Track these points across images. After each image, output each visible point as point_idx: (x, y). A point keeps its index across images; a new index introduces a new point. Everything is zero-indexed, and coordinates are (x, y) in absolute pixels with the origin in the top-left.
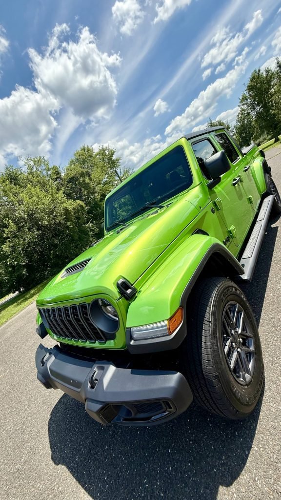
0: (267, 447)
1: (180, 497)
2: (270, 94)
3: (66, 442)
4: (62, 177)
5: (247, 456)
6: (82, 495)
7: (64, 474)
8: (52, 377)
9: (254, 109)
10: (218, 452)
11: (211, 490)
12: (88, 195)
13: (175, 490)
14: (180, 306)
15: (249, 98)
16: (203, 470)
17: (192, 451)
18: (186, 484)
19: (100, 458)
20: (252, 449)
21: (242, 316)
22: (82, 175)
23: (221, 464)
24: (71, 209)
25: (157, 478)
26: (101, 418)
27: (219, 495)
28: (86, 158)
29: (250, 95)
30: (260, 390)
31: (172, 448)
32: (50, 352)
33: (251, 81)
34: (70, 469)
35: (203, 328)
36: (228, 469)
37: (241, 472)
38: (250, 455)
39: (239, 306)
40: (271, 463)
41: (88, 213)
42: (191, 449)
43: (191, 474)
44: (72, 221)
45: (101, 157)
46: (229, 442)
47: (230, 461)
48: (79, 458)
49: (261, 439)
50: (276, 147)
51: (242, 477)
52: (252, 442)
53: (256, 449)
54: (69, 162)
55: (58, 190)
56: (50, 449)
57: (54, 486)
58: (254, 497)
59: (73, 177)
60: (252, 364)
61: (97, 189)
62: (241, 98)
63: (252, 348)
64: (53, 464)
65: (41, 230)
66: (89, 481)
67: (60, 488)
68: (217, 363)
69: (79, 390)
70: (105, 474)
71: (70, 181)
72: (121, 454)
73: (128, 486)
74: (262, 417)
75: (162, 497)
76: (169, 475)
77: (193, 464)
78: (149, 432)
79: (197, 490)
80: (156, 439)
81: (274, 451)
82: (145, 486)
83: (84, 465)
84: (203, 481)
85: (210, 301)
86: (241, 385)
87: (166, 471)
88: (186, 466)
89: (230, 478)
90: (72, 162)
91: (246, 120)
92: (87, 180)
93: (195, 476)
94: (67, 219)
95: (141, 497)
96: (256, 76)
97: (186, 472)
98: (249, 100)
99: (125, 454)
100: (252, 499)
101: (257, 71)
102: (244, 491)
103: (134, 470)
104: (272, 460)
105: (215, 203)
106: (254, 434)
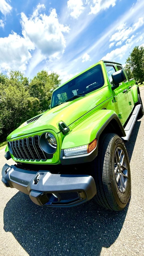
0: (131, 228)
1: (79, 252)
2: (142, 60)
3: (14, 220)
4: (29, 84)
5: (119, 232)
6: (19, 249)
7: (10, 237)
8: (11, 180)
9: (133, 66)
10: (102, 229)
11: (97, 249)
12: (42, 96)
13: (76, 248)
14: (96, 138)
15: (131, 60)
16: (93, 238)
17: (88, 228)
18: (83, 246)
19: (33, 229)
20: (122, 228)
21: (124, 157)
22: (40, 84)
23: (104, 235)
24: (32, 102)
25: (66, 241)
26: (39, 202)
27: (102, 252)
28: (43, 77)
29: (132, 58)
30: (129, 197)
31: (76, 226)
32: (11, 167)
33: (133, 51)
34: (14, 235)
35: (105, 156)
36: (108, 238)
37: (116, 240)
38: (121, 232)
39: (122, 151)
40: (133, 236)
41: (41, 105)
42: (87, 227)
43: (86, 240)
44: (31, 108)
45: (51, 77)
46: (109, 224)
47: (109, 234)
48: (20, 229)
49: (128, 223)
50: (141, 86)
51: (116, 243)
52: (123, 225)
53: (125, 228)
54: (34, 78)
55: (26, 90)
56: (3, 223)
57: (3, 244)
58: (123, 254)
59: (35, 85)
60: (126, 183)
61: (47, 94)
62: (127, 59)
63: (126, 175)
64: (4, 231)
65: (14, 110)
66: (25, 242)
67: (7, 245)
68: (111, 176)
69: (26, 186)
70: (35, 238)
71: (33, 87)
72: (45, 227)
73: (48, 245)
74: (129, 212)
75: (68, 252)
76: (73, 240)
77: (88, 235)
78: (63, 217)
79: (89, 249)
80: (67, 221)
81: (135, 230)
82: (58, 246)
83: (23, 233)
84: (93, 244)
85: (110, 142)
86: (121, 192)
87: (71, 238)
88: (83, 236)
89: (109, 243)
90: (35, 78)
91: (128, 71)
92: (42, 88)
93: (88, 242)
94: (29, 107)
95: (55, 251)
96: (136, 49)
97: (83, 239)
98: (131, 61)
99: (48, 228)
100: (121, 255)
101: (137, 47)
102: (117, 251)
103: (52, 237)
104: (134, 234)
105: (114, 98)
106: (124, 221)
